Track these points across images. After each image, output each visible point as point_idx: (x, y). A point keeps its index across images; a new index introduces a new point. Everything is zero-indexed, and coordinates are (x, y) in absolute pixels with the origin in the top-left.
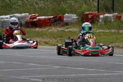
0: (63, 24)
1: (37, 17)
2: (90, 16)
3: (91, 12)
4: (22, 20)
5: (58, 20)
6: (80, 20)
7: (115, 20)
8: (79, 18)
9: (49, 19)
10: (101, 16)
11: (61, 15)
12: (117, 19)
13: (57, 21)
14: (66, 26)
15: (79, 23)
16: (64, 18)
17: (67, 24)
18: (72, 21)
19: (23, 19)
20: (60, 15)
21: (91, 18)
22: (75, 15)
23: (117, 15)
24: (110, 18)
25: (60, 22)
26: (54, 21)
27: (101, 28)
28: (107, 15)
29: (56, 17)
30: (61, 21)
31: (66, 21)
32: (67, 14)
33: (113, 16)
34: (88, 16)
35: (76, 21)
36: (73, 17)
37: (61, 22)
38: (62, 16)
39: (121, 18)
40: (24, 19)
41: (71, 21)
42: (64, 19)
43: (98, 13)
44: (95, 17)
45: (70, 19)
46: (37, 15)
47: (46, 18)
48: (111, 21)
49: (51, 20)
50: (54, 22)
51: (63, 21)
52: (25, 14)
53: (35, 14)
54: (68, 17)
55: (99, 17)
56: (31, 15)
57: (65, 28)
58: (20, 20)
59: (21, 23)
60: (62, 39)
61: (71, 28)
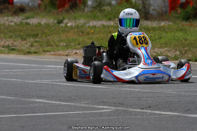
5: (4, 2)
7: (119, 1)
13: (2, 4)
14: (21, 13)
15: (46, 8)
25: (7, 5)
27: (95, 18)
30: (9, 4)
31: (19, 5)
35: (39, 5)
37: (10, 6)
41: (29, 4)
45: (26, 1)
48: (110, 4)
51: (13, 4)
60: (37, 39)
61: (33, 17)
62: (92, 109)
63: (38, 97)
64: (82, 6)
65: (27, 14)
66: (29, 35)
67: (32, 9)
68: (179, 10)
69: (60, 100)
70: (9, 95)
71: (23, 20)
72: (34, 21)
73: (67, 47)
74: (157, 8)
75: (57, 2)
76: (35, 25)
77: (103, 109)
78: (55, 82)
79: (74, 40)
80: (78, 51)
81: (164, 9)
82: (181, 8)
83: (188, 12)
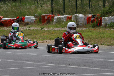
0: (24, 24)
1: (2, 19)
2: (46, 18)
3: (46, 14)
5: (21, 21)
7: (67, 20)
8: (37, 19)
9: (13, 20)
10: (55, 17)
12: (69, 19)
13: (20, 21)
14: (27, 25)
15: (37, 23)
17: (27, 24)
18: (31, 21)
20: (21, 17)
21: (47, 19)
22: (33, 17)
23: (68, 16)
24: (63, 18)
25: (22, 22)
27: (57, 27)
28: (59, 16)
29: (18, 18)
30: (23, 21)
32: (27, 16)
33: (65, 17)
34: (45, 17)
36: (32, 18)
37: (23, 22)
38: (23, 17)
39: (72, 18)
42: (25, 20)
43: (52, 15)
44: (50, 18)
45: (29, 20)
46: (2, 17)
47: (10, 19)
48: (63, 21)
49: (15, 21)
51: (24, 21)
54: (28, 18)
55: (54, 18)
57: (28, 27)
60: (31, 36)
61: (32, 27)
62: (46, 65)
63: (25, 61)
64: (52, 22)
66: (28, 34)
67: (32, 23)
68: (91, 24)
71: (27, 28)
72: (31, 28)
73: (43, 39)
74: (82, 22)
75: (42, 21)
76: (32, 30)
77: (51, 65)
79: (46, 36)
80: (47, 41)
81: (85, 23)
82: (91, 22)
83: (94, 24)
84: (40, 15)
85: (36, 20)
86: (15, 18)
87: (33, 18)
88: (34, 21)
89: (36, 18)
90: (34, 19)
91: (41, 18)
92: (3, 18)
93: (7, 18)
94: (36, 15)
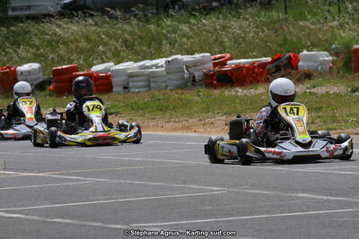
1: (229, 62)
4: (196, 71)
5: (286, 67)
6: (341, 64)
8: (336, 61)
9: (263, 65)
11: (291, 54)
13: (283, 69)
14: (307, 81)
15: (338, 73)
16: (298, 61)
18: (320, 68)
19: (196, 68)
20: (288, 55)
22: (325, 53)
25: (289, 70)
26: (274, 70)
29: (279, 59)
30: (293, 69)
31: (306, 69)
32: (305, 52)
35: (331, 68)
36: (322, 59)
37: (293, 72)
38: (294, 56)
40: (200, 67)
41: (318, 67)
42: (300, 63)
46: (228, 55)
47: (254, 63)
49: (267, 67)
50: (274, 73)
51: (297, 68)
52: (202, 55)
53: (223, 55)
54: (308, 58)
56: (213, 57)
58: (192, 70)
59: (194, 77)
61: (322, 85)
65: (315, 81)
67: (321, 74)
69: (331, 195)
70: (267, 188)
71: (308, 89)
72: (321, 90)
75: (353, 65)
76: (322, 94)
78: (330, 170)
84: (348, 47)
85: (333, 62)
86: (269, 59)
87: (325, 57)
88: (328, 67)
89: (335, 58)
90: (328, 61)
91: (350, 57)
92: (230, 59)
93: (243, 61)
94: (333, 46)
